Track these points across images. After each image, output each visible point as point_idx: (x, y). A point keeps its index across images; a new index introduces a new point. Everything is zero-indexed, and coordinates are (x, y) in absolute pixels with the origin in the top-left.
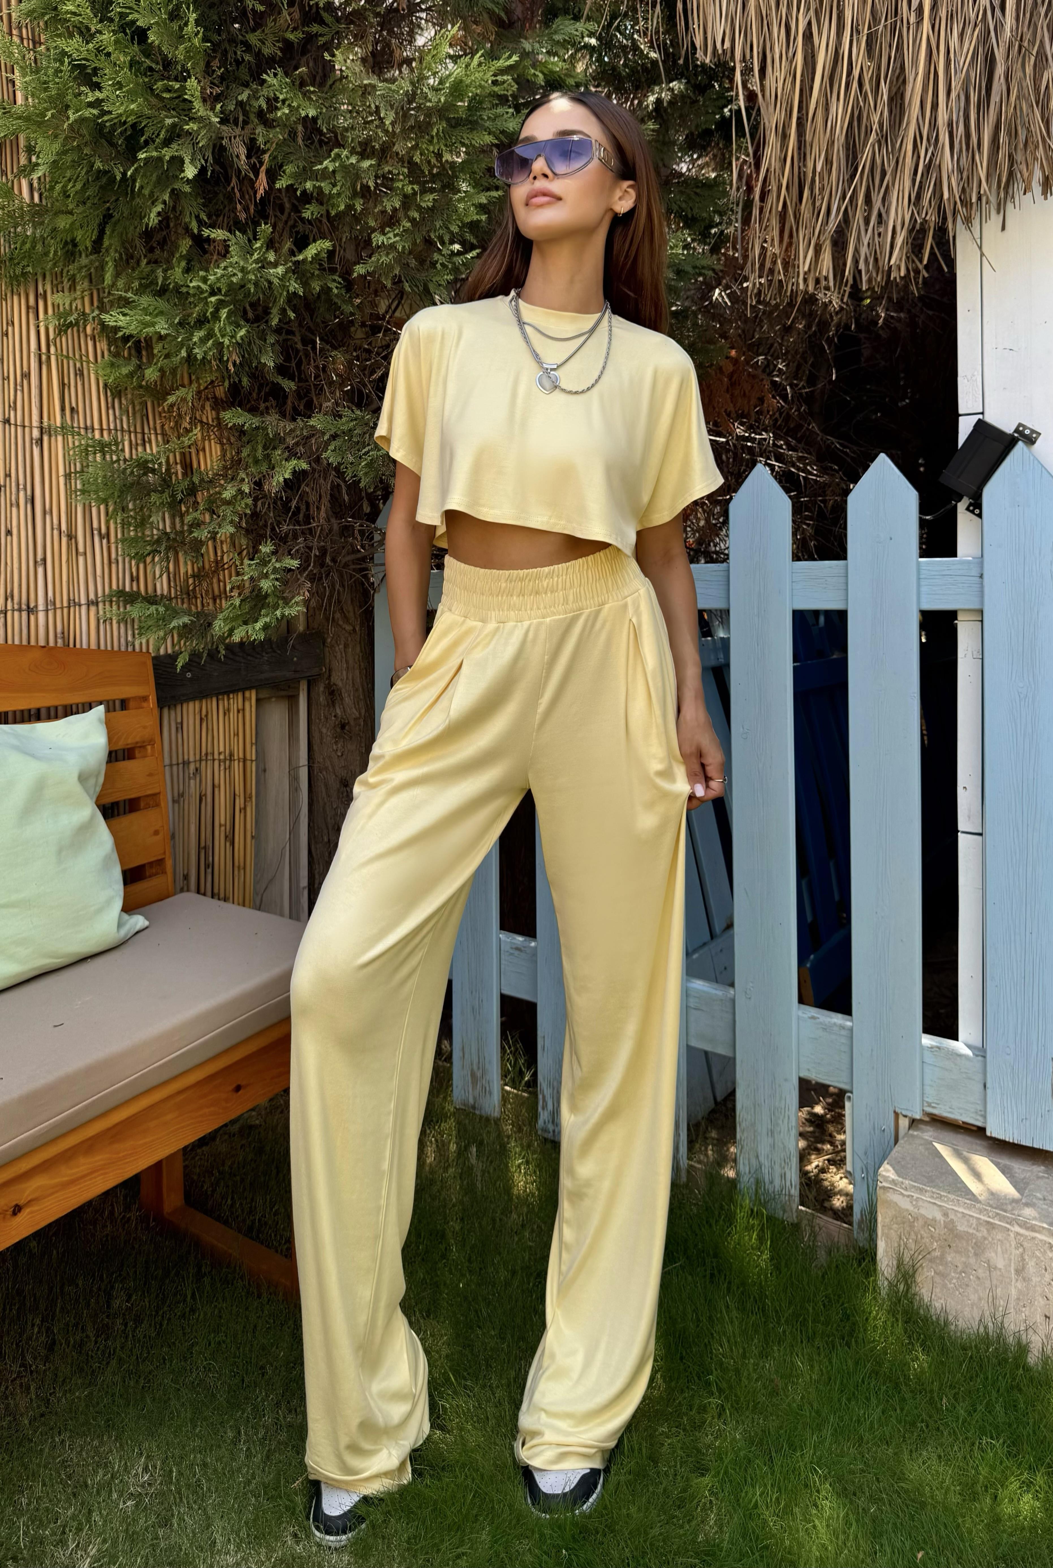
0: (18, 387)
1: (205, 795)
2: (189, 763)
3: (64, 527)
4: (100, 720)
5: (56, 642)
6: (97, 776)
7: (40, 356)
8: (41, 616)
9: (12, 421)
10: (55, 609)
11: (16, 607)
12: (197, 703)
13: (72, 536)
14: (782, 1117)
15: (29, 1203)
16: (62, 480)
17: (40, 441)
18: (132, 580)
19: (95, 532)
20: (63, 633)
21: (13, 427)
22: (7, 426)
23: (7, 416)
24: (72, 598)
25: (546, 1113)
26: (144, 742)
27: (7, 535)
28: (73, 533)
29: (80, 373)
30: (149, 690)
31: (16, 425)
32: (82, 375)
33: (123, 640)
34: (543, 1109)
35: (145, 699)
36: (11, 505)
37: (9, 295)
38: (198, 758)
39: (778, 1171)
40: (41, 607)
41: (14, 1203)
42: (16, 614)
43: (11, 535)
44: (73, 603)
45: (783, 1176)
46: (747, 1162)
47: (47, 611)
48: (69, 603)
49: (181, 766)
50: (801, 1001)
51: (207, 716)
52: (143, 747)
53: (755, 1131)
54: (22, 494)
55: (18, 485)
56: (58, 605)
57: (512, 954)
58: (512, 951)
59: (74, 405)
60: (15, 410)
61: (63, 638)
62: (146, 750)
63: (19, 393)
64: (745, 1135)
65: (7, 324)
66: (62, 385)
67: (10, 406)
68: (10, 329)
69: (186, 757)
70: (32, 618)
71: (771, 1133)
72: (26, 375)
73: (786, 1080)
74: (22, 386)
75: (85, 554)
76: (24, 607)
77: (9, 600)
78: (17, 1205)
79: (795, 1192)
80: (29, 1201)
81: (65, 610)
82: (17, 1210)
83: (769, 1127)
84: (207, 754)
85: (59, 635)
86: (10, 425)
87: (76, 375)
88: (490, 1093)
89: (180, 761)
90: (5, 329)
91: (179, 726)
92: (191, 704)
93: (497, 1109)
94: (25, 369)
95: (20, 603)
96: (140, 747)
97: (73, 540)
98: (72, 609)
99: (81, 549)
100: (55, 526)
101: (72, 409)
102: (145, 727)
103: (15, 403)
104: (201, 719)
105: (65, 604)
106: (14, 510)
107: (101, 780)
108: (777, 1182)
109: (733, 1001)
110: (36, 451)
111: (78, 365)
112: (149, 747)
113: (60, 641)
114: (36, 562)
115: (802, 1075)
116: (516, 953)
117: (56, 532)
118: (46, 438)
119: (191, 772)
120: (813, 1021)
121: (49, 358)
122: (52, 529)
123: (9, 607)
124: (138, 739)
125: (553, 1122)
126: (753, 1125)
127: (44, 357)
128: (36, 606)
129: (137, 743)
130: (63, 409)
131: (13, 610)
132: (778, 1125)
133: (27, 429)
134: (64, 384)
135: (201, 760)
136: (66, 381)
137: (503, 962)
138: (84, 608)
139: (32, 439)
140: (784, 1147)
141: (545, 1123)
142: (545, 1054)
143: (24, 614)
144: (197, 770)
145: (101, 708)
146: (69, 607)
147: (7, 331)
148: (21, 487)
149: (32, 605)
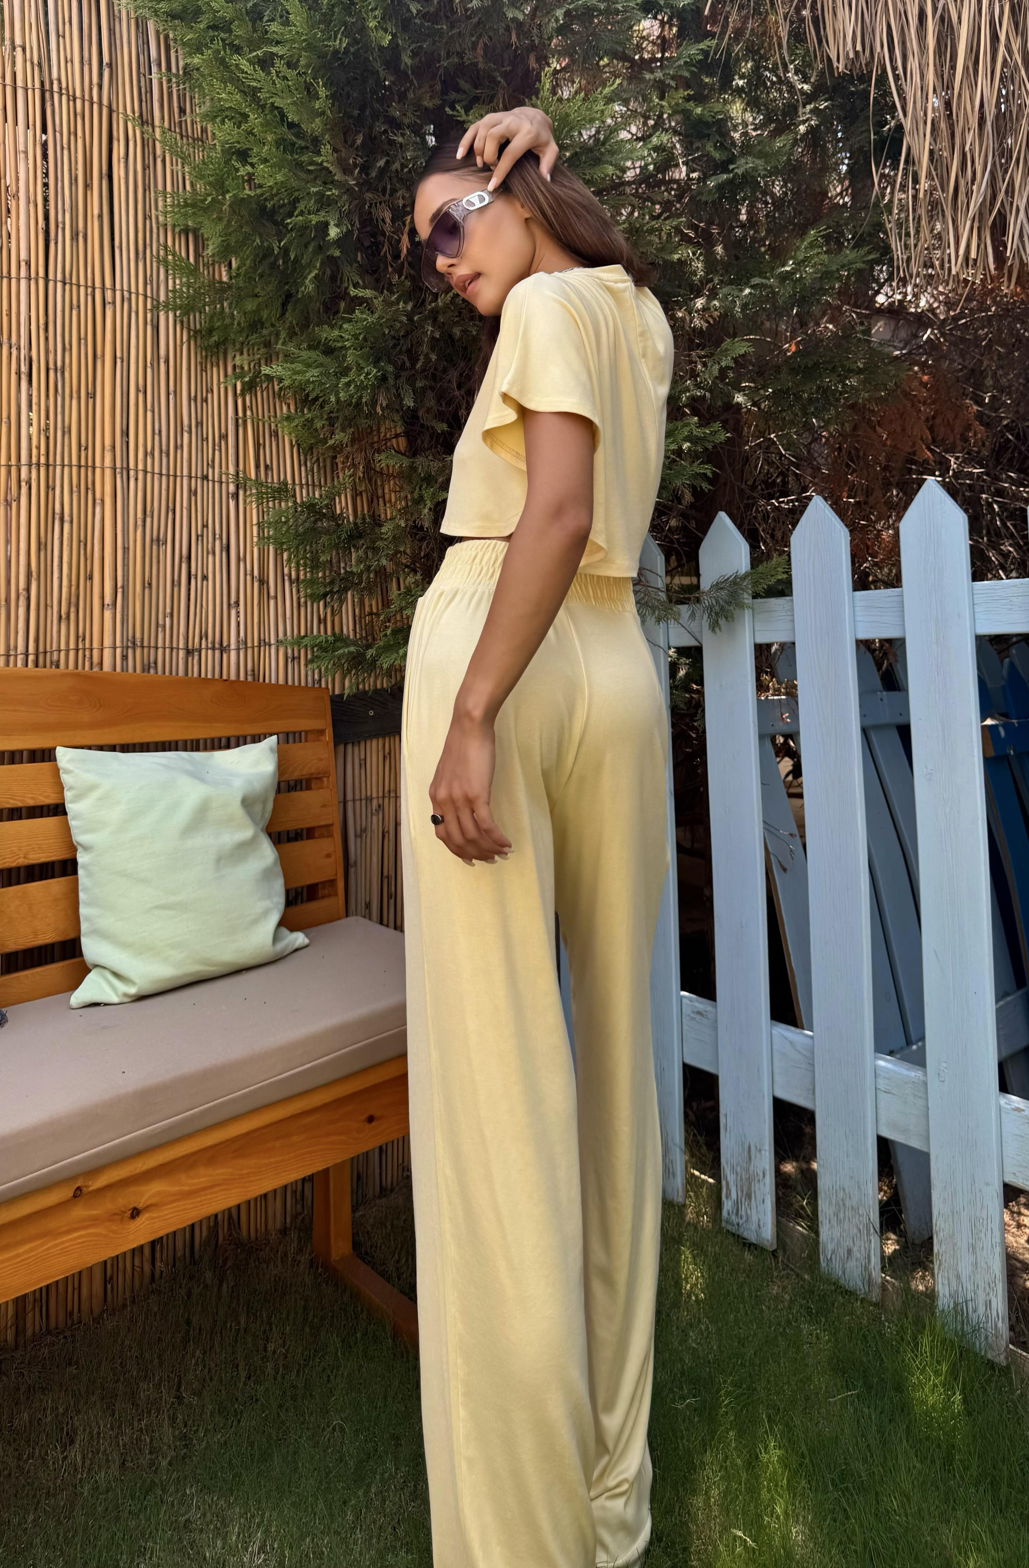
0: (217, 448)
1: (388, 832)
2: (371, 799)
3: (256, 573)
4: (271, 750)
5: (246, 678)
6: (264, 802)
7: (237, 420)
8: (233, 654)
9: (210, 478)
10: (246, 648)
11: (210, 645)
12: (381, 741)
13: (263, 582)
14: (984, 1230)
15: (147, 1208)
16: (255, 529)
17: (236, 496)
18: (320, 622)
19: (286, 578)
20: (253, 671)
21: (211, 483)
22: (205, 482)
23: (205, 473)
24: (262, 638)
25: (730, 1203)
26: (319, 774)
27: (203, 580)
28: (266, 578)
29: (275, 434)
30: (325, 723)
31: (214, 481)
32: (277, 435)
33: (310, 678)
34: (727, 1198)
35: (322, 732)
36: (208, 553)
37: (209, 367)
38: (381, 794)
39: (981, 1298)
40: (233, 646)
41: (132, 1206)
42: (210, 652)
43: (207, 580)
44: (263, 643)
45: (988, 1304)
46: (946, 1282)
47: (238, 649)
48: (260, 643)
49: (364, 802)
50: (1004, 1088)
51: (390, 753)
52: (320, 779)
53: (955, 1244)
54: (218, 543)
55: (214, 534)
56: (249, 644)
57: (693, 1019)
58: (692, 1015)
59: (268, 462)
60: (213, 468)
61: (253, 675)
62: (323, 782)
63: (217, 453)
64: (943, 1247)
65: (207, 391)
66: (257, 446)
67: (208, 464)
68: (209, 396)
69: (369, 794)
70: (225, 656)
71: (973, 1248)
72: (224, 437)
73: (987, 1184)
74: (220, 446)
75: (276, 598)
76: (217, 646)
77: (204, 639)
78: (135, 1209)
79: (1003, 1327)
80: (148, 1207)
81: (256, 650)
82: (135, 1213)
83: (971, 1241)
84: (389, 791)
85: (249, 673)
86: (208, 481)
87: (271, 436)
88: (674, 1175)
89: (363, 796)
90: (204, 395)
91: (363, 762)
92: (374, 742)
93: (681, 1193)
94: (223, 431)
95: (213, 643)
96: (316, 778)
97: (265, 585)
98: (262, 649)
99: (272, 593)
100: (248, 572)
101: (266, 467)
102: (321, 759)
103: (213, 461)
104: (384, 757)
105: (256, 644)
106: (210, 557)
107: (270, 806)
108: (981, 1310)
109: (925, 1084)
110: (232, 504)
111: (273, 427)
112: (325, 779)
113: (250, 678)
114: (229, 605)
115: (1007, 1180)
116: (698, 1017)
117: (249, 577)
118: (241, 493)
119: (374, 808)
120: (1016, 1113)
121: (245, 422)
122: (246, 575)
123: (203, 646)
124: (313, 770)
125: (737, 1214)
126: (952, 1236)
127: (240, 421)
128: (229, 645)
129: (312, 774)
130: (257, 466)
131: (207, 649)
132: (980, 1239)
133: (224, 485)
134: (259, 444)
135: (384, 797)
136: (261, 441)
137: (685, 1027)
138: (273, 648)
139: (228, 493)
140: (989, 1267)
141: (729, 1214)
142: (728, 1135)
143: (217, 653)
144: (379, 806)
145: (275, 737)
146: (259, 647)
147: (207, 397)
148: (217, 536)
149: (225, 644)
